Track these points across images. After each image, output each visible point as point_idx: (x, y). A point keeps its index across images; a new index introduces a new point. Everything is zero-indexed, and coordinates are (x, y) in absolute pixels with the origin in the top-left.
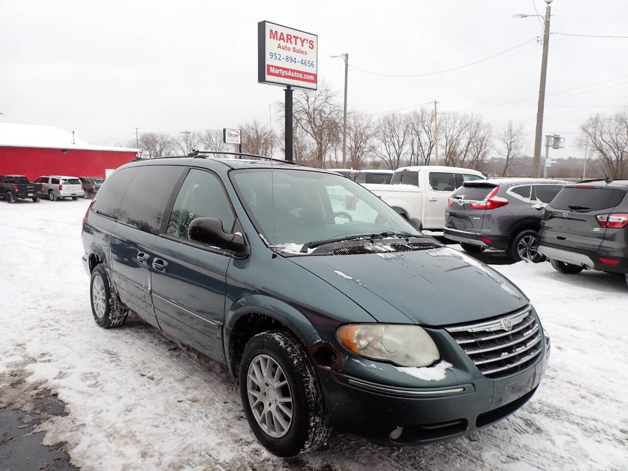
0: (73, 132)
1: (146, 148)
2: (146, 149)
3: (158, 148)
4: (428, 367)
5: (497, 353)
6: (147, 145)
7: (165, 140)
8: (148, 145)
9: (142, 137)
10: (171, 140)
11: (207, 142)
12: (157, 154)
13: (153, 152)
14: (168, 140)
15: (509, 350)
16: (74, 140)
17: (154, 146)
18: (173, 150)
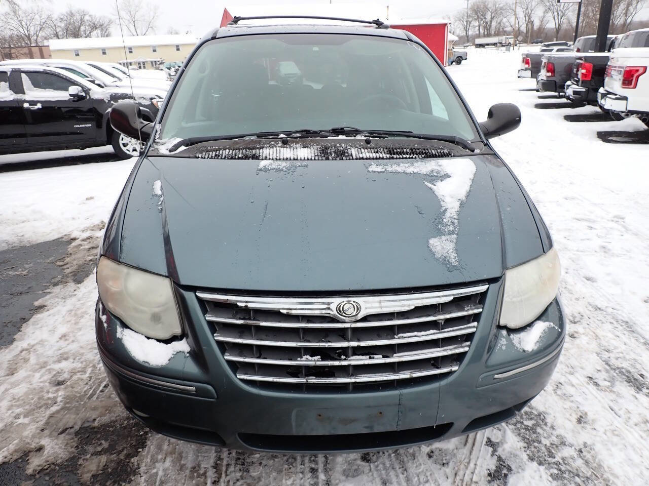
0: (388, 7)
1: (476, 17)
2: (476, 19)
3: (488, 17)
4: (159, 341)
5: (296, 352)
6: (476, 14)
7: (497, 6)
8: (478, 14)
9: (472, 6)
10: (504, 6)
11: (548, 4)
12: (487, 23)
13: (482, 22)
14: (501, 5)
15: (326, 354)
16: (388, 16)
17: (484, 15)
18: (506, 17)
